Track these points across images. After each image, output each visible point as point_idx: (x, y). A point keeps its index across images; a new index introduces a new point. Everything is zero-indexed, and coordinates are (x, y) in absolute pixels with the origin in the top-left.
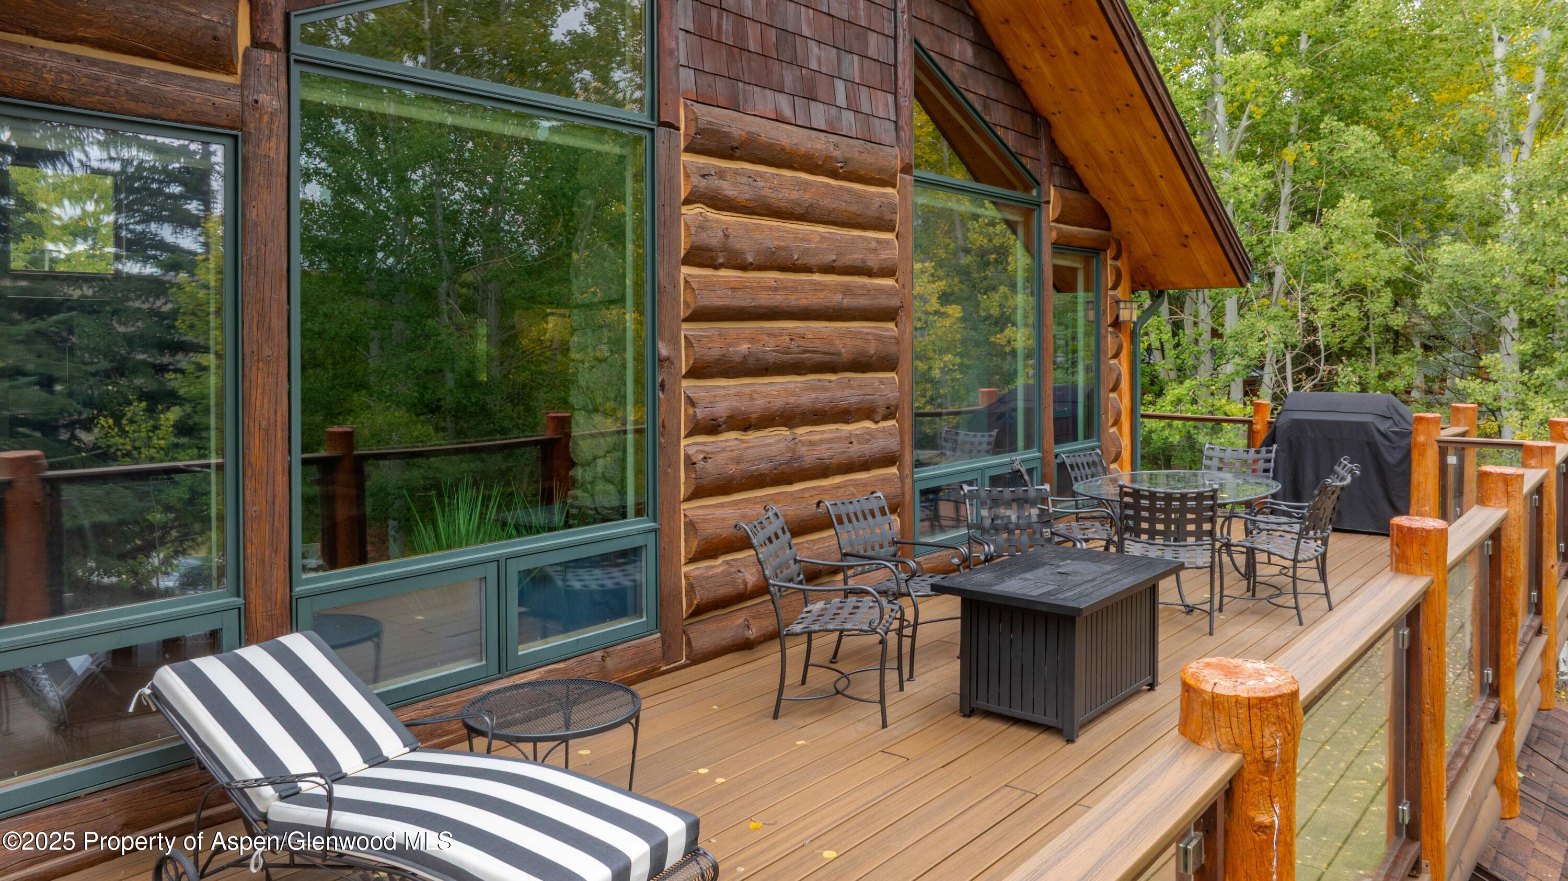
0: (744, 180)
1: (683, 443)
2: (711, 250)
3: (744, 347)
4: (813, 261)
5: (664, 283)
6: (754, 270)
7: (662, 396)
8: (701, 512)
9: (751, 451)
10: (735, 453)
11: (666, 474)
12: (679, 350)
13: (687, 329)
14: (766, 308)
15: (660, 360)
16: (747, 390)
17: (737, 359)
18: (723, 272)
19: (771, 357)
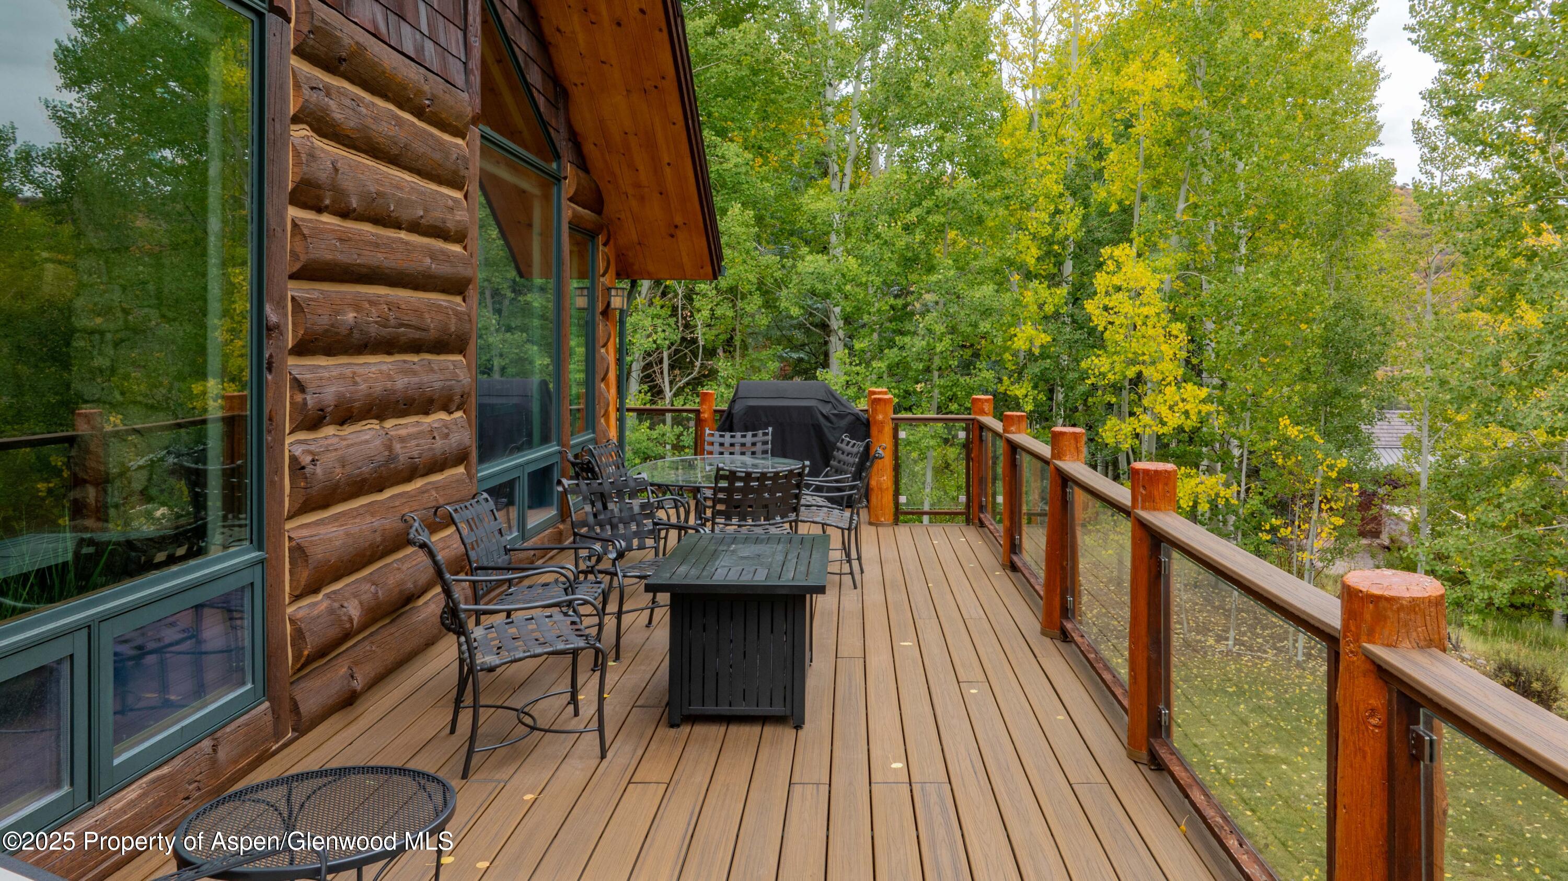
0: (347, 102)
1: (288, 440)
2: (319, 187)
3: (350, 316)
4: (406, 215)
5: (273, 225)
6: (356, 219)
7: (269, 377)
8: (305, 532)
9: (352, 450)
10: (340, 453)
11: (272, 483)
12: (286, 315)
13: (296, 289)
14: (369, 267)
15: (269, 329)
16: (348, 372)
17: (344, 331)
18: (326, 218)
19: (373, 330)
